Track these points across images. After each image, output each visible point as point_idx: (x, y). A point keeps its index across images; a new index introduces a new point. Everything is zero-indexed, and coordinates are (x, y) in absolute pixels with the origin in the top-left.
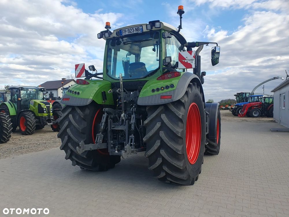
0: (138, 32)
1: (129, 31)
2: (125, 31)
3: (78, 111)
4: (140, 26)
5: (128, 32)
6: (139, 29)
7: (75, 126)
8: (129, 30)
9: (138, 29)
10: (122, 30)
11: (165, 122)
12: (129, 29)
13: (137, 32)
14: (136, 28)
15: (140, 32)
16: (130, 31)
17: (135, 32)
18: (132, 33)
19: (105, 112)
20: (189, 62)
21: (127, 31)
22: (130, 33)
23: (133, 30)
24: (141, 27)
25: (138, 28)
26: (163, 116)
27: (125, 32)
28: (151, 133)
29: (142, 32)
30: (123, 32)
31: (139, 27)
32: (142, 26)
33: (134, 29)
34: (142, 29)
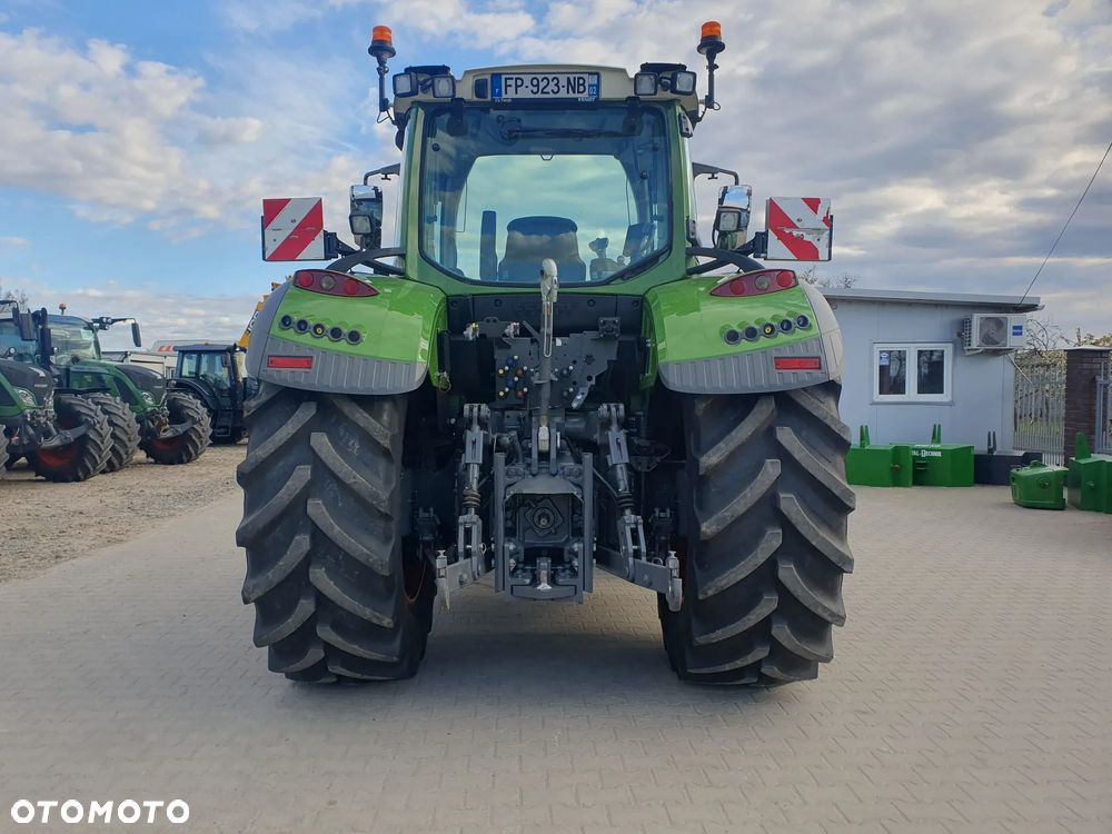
0: (576, 95)
1: (538, 85)
2: (519, 82)
3: (358, 415)
4: (590, 74)
5: (531, 87)
6: (583, 85)
7: (355, 487)
8: (535, 82)
9: (579, 85)
10: (503, 77)
11: (797, 457)
12: (540, 77)
13: (571, 95)
14: (571, 77)
15: (584, 97)
16: (542, 85)
17: (563, 94)
18: (551, 95)
19: (475, 421)
20: (807, 238)
21: (527, 82)
22: (539, 95)
23: (557, 85)
24: (594, 80)
25: (579, 78)
26: (786, 436)
27: (517, 86)
28: (742, 502)
29: (593, 99)
30: (506, 86)
31: (585, 76)
32: (598, 74)
33: (563, 81)
34: (598, 86)
